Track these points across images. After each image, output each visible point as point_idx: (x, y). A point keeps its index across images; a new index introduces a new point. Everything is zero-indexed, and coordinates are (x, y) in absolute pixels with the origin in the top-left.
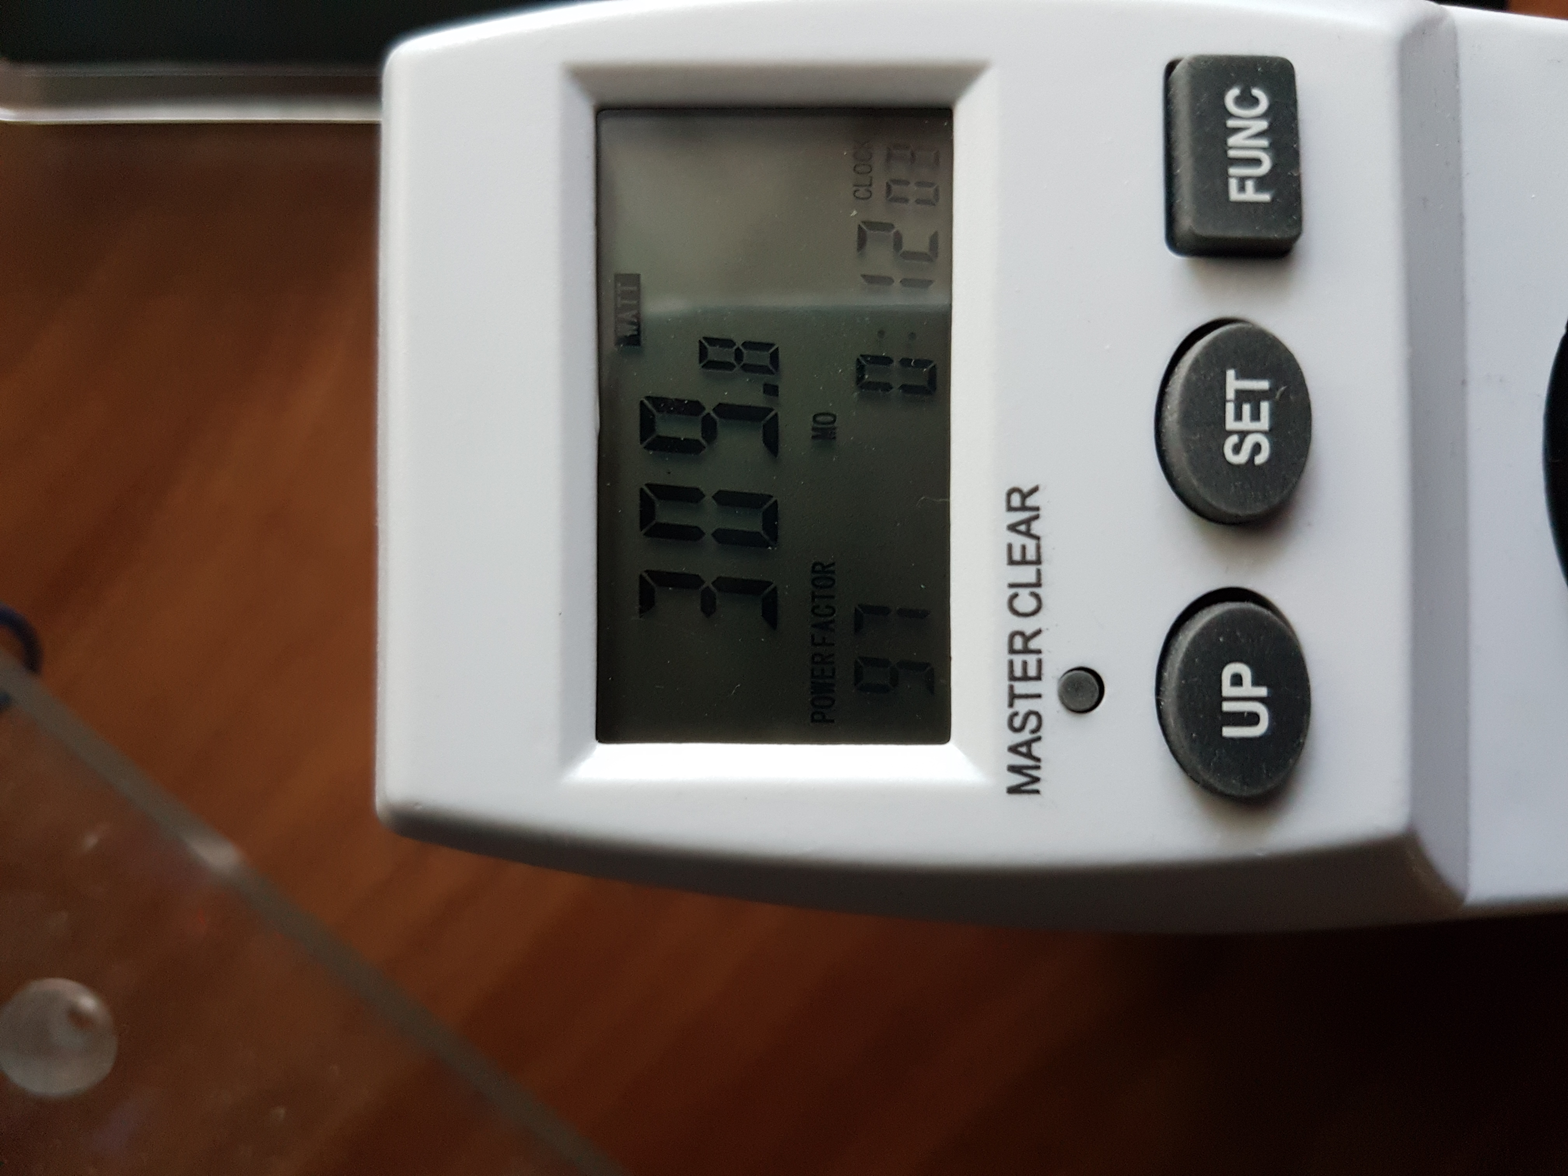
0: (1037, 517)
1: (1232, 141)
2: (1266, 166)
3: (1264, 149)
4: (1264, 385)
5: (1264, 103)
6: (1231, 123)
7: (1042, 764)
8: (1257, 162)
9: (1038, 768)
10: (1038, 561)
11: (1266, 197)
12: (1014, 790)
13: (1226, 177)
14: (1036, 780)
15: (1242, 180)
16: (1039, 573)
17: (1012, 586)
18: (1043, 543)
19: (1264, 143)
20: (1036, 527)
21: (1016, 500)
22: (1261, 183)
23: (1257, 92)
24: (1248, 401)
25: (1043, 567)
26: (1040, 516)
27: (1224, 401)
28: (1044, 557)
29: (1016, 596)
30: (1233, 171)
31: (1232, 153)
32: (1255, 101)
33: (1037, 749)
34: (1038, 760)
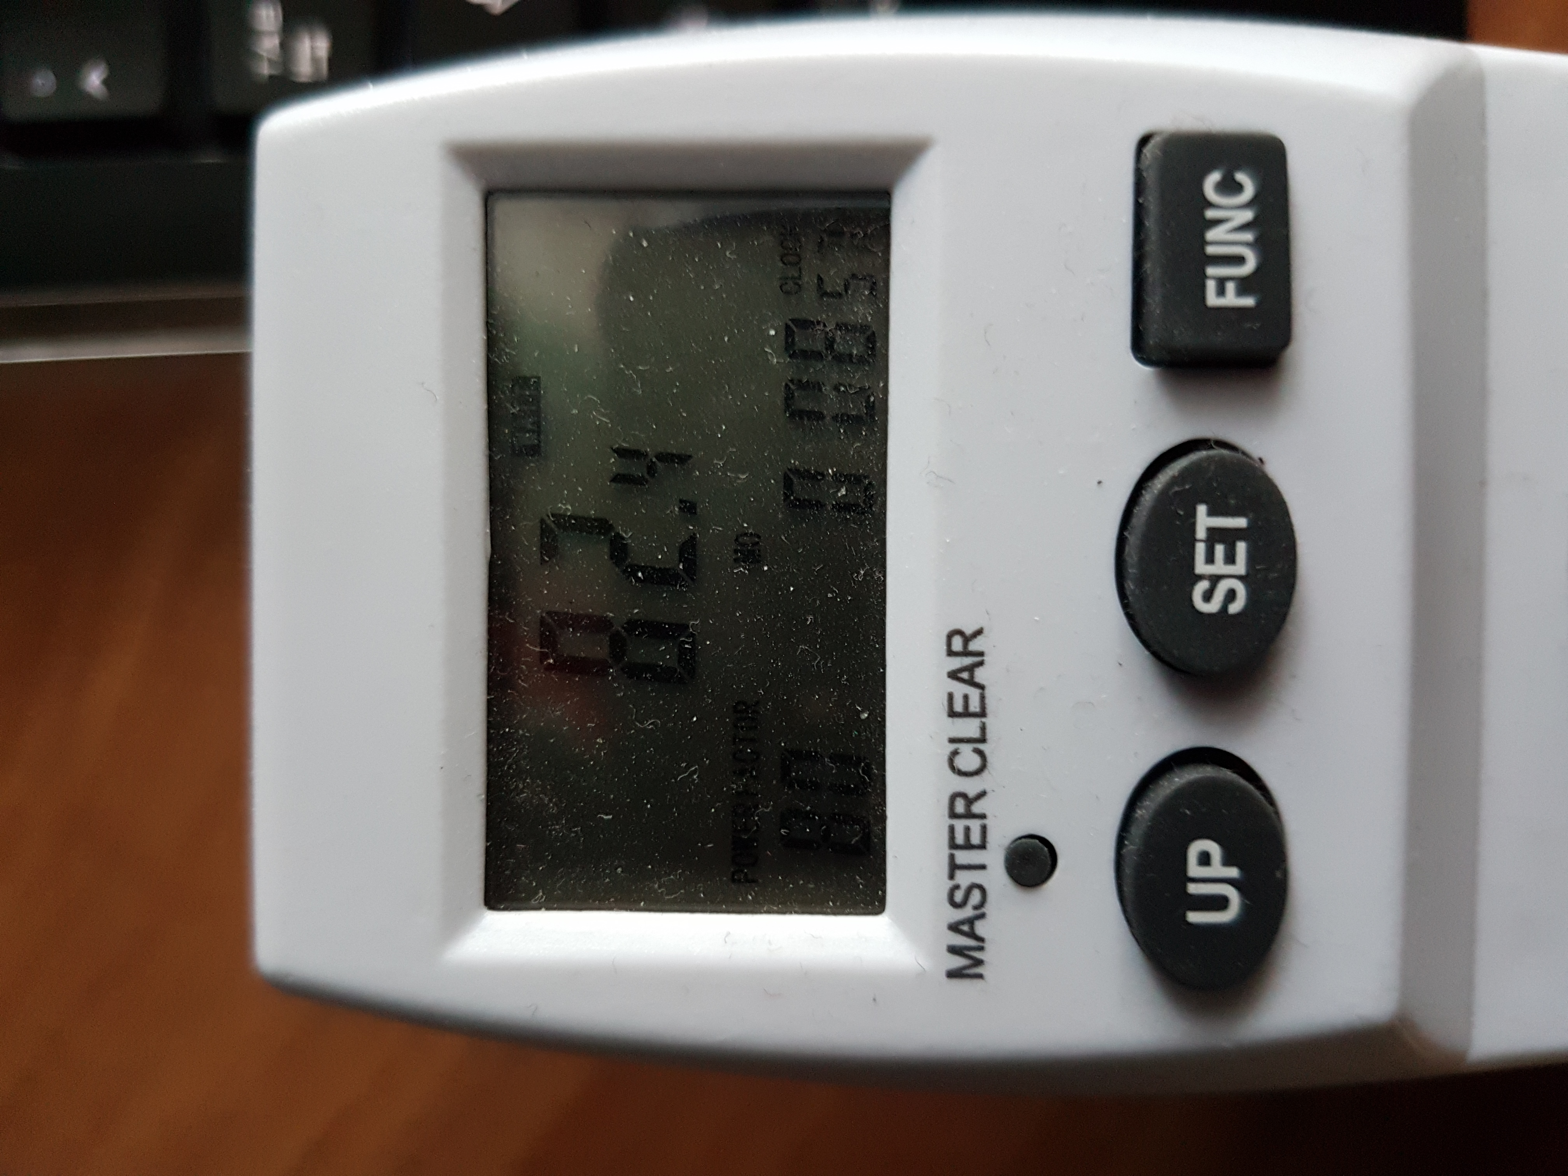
0: (981, 664)
1: (1212, 235)
2: (1250, 266)
3: (1247, 244)
4: (1241, 522)
5: (1249, 191)
6: (1210, 214)
7: (986, 945)
8: (1239, 260)
9: (981, 949)
10: (982, 714)
11: (1248, 302)
12: (953, 974)
13: (1204, 277)
14: (979, 963)
15: (1221, 283)
16: (983, 728)
17: (952, 741)
18: (987, 692)
19: (1248, 236)
20: (980, 675)
21: (957, 644)
22: (1245, 286)
23: (1241, 177)
24: (1220, 541)
25: (988, 720)
26: (986, 662)
27: (1193, 540)
28: (989, 709)
29: (955, 753)
30: (1211, 271)
31: (1211, 250)
32: (1238, 188)
33: (981, 928)
34: (981, 939)
